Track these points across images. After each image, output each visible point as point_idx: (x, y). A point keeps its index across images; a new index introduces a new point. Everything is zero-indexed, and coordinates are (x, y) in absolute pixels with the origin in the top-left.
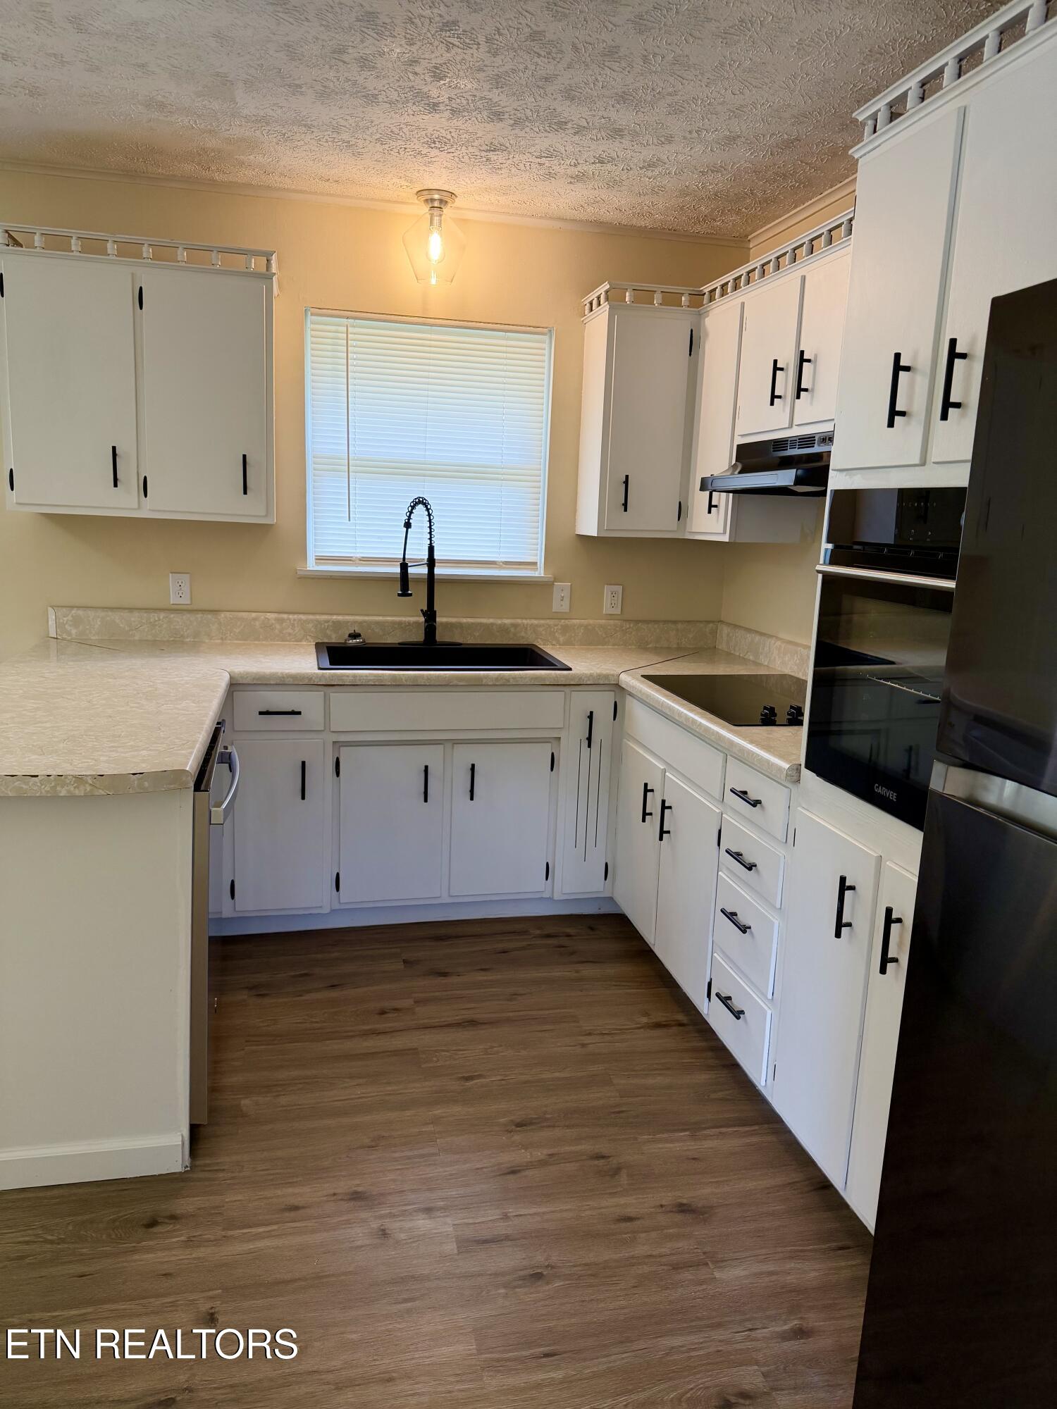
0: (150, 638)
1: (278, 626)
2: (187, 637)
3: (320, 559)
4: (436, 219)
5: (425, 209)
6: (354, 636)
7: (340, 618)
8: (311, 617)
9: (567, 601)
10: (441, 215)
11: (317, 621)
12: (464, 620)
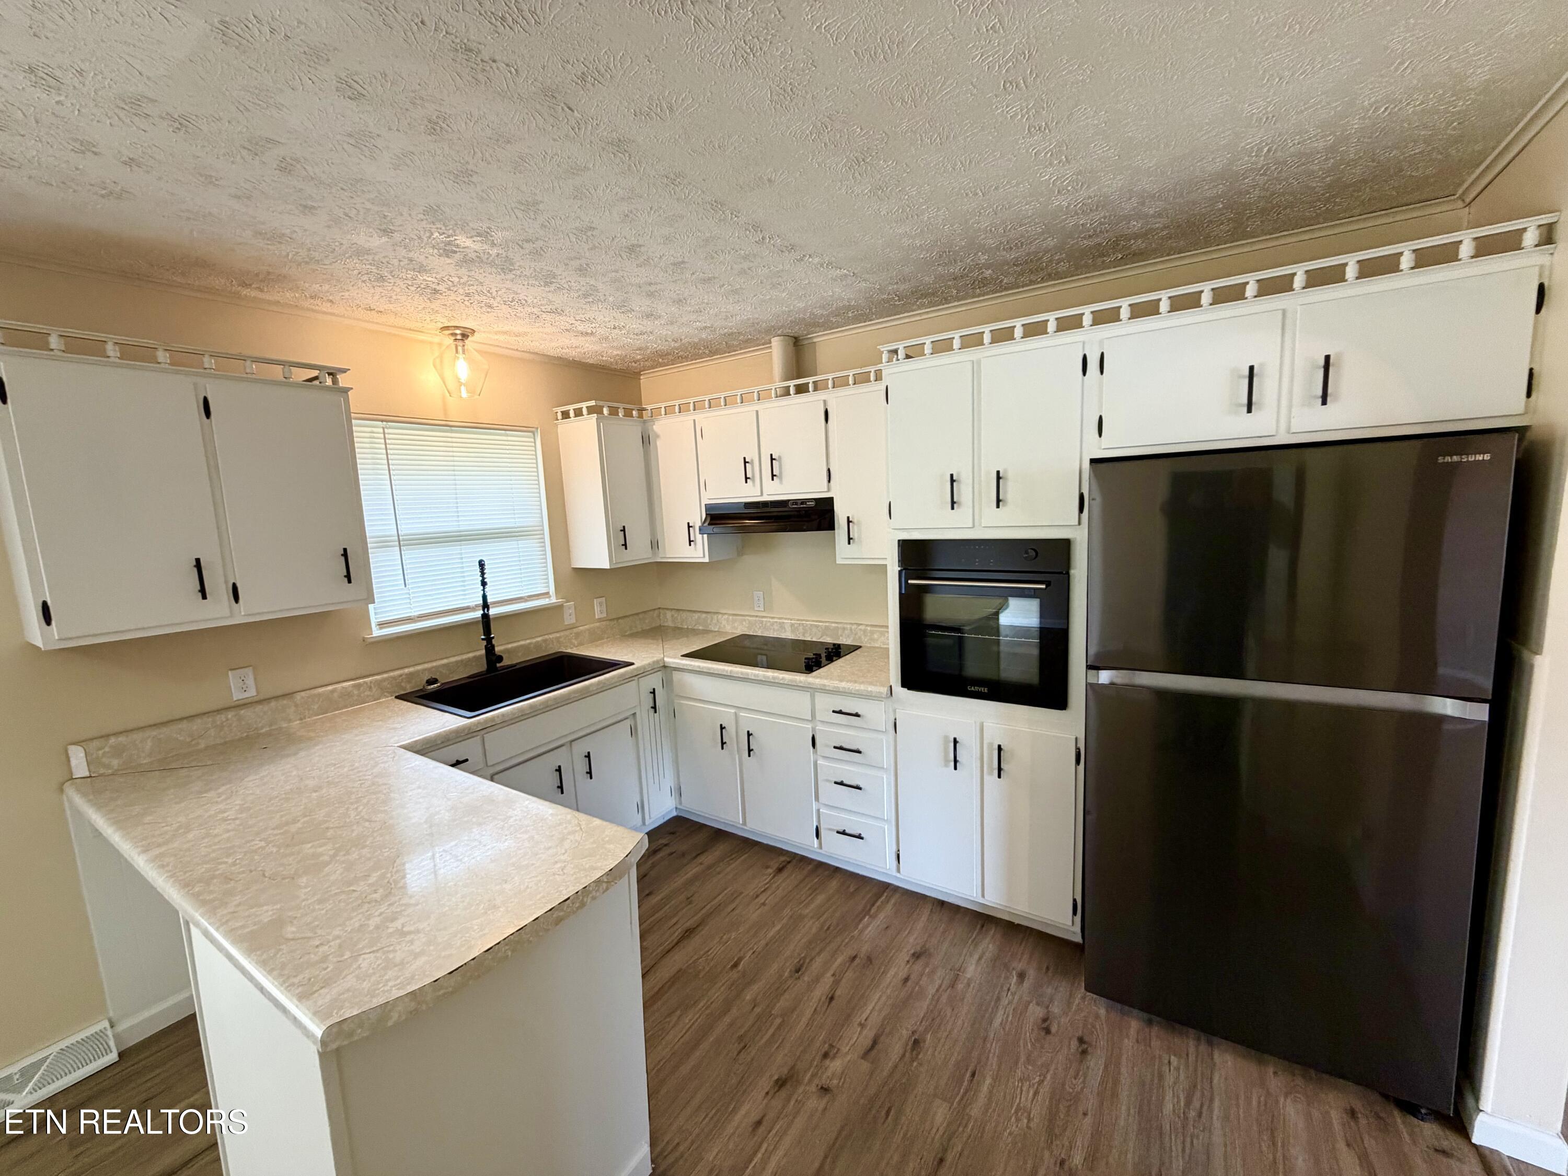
3: (381, 625)
4: (460, 349)
5: (449, 341)
6: (431, 682)
7: (411, 669)
8: (385, 676)
9: (574, 616)
10: (464, 346)
11: (391, 677)
12: (510, 646)
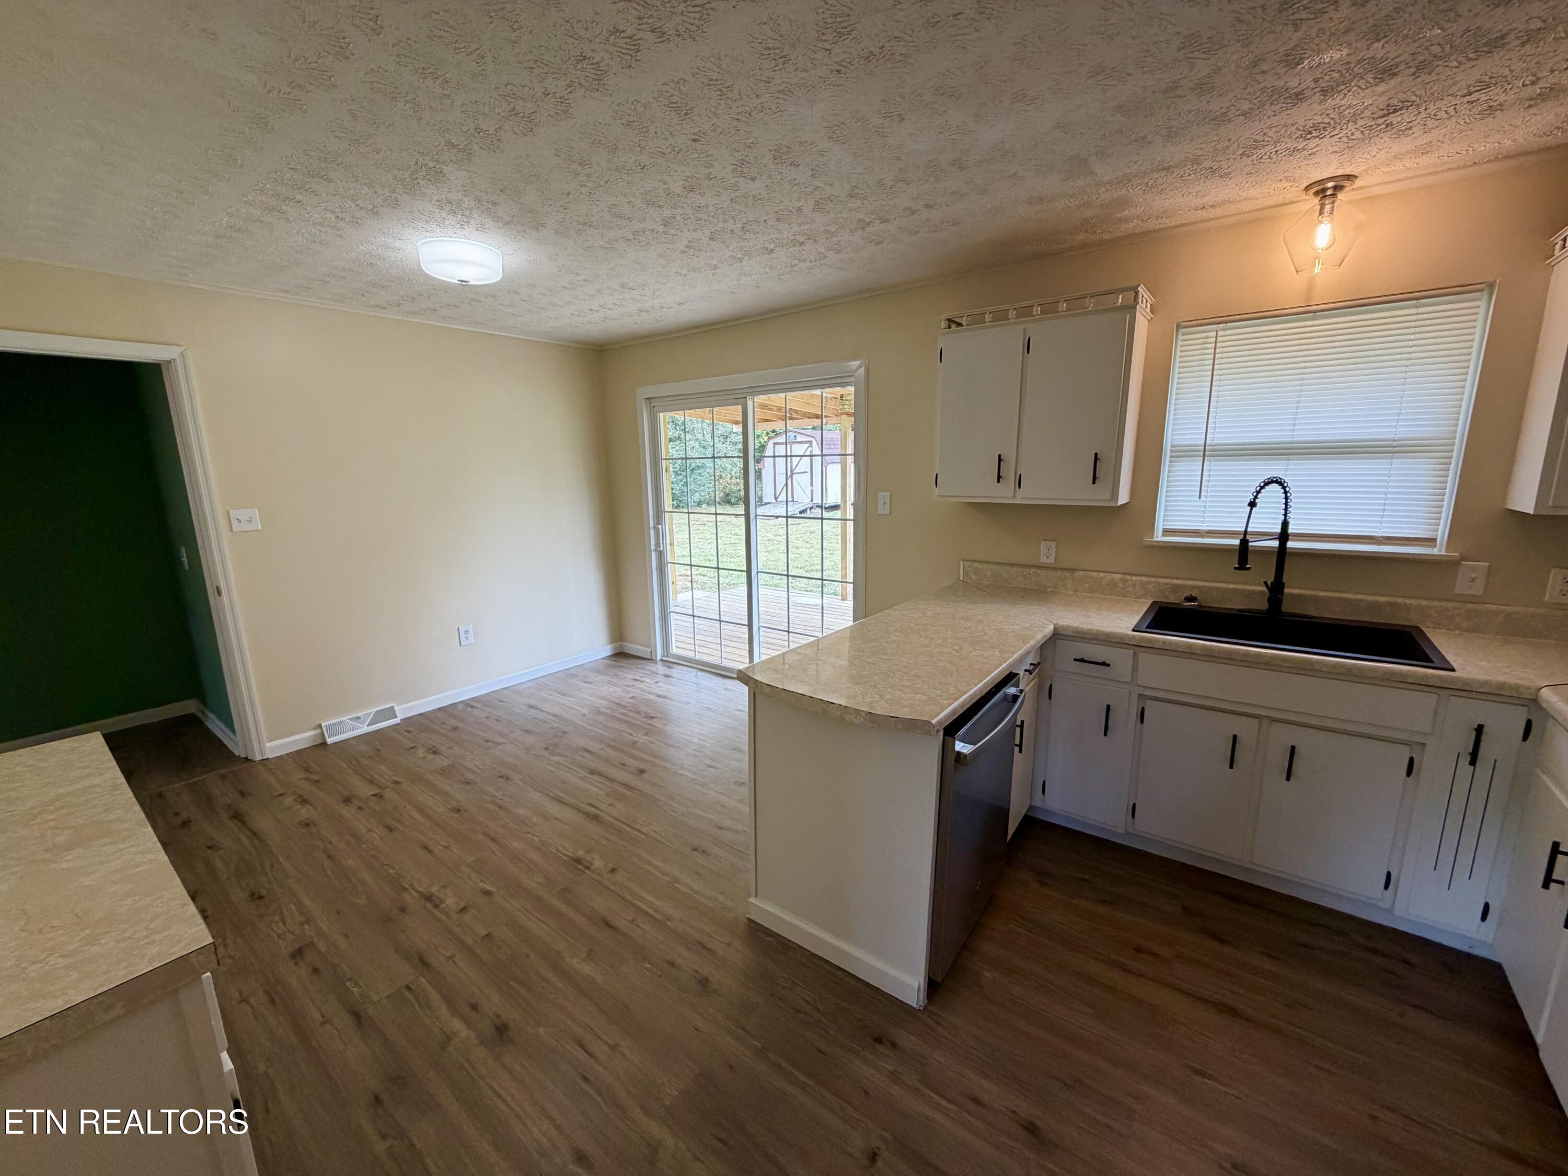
0: (1022, 586)
1: (1121, 585)
2: (1049, 587)
3: (1166, 532)
4: (1328, 208)
5: (1314, 202)
6: (1189, 599)
7: (1180, 582)
8: (1152, 579)
9: (1480, 583)
10: (1333, 202)
11: (1159, 583)
